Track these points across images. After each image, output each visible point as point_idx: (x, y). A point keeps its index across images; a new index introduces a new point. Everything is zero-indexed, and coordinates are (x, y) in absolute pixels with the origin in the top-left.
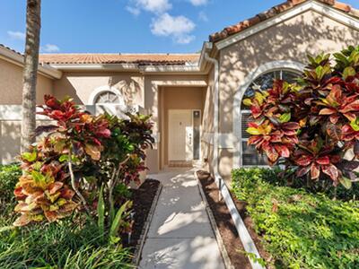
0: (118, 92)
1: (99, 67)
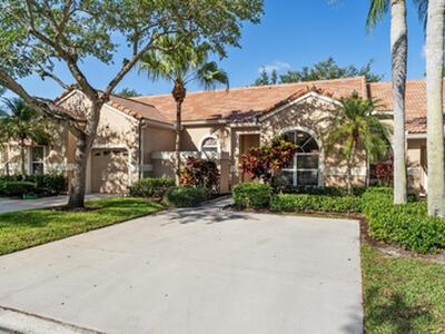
0: (215, 137)
1: (203, 122)
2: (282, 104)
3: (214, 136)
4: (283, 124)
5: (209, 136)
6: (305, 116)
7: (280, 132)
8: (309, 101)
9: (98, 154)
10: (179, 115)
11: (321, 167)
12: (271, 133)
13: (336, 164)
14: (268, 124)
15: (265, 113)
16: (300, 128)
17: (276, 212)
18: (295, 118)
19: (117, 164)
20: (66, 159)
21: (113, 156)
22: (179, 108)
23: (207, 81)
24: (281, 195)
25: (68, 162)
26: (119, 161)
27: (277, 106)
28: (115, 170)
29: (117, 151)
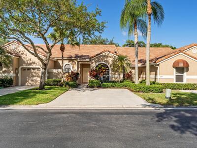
2: (98, 55)
3: (69, 63)
4: (98, 61)
5: (68, 63)
6: (105, 59)
7: (97, 64)
8: (107, 54)
9: (25, 70)
10: (63, 56)
11: (110, 75)
12: (94, 64)
13: (115, 74)
14: (93, 61)
15: (93, 57)
16: (104, 63)
17: (103, 88)
18: (102, 59)
19: (34, 74)
20: (12, 72)
21: (32, 71)
22: (63, 54)
23: (73, 45)
24: (104, 83)
25: (13, 73)
26: (35, 73)
27: (97, 55)
28: (33, 76)
29: (34, 69)
